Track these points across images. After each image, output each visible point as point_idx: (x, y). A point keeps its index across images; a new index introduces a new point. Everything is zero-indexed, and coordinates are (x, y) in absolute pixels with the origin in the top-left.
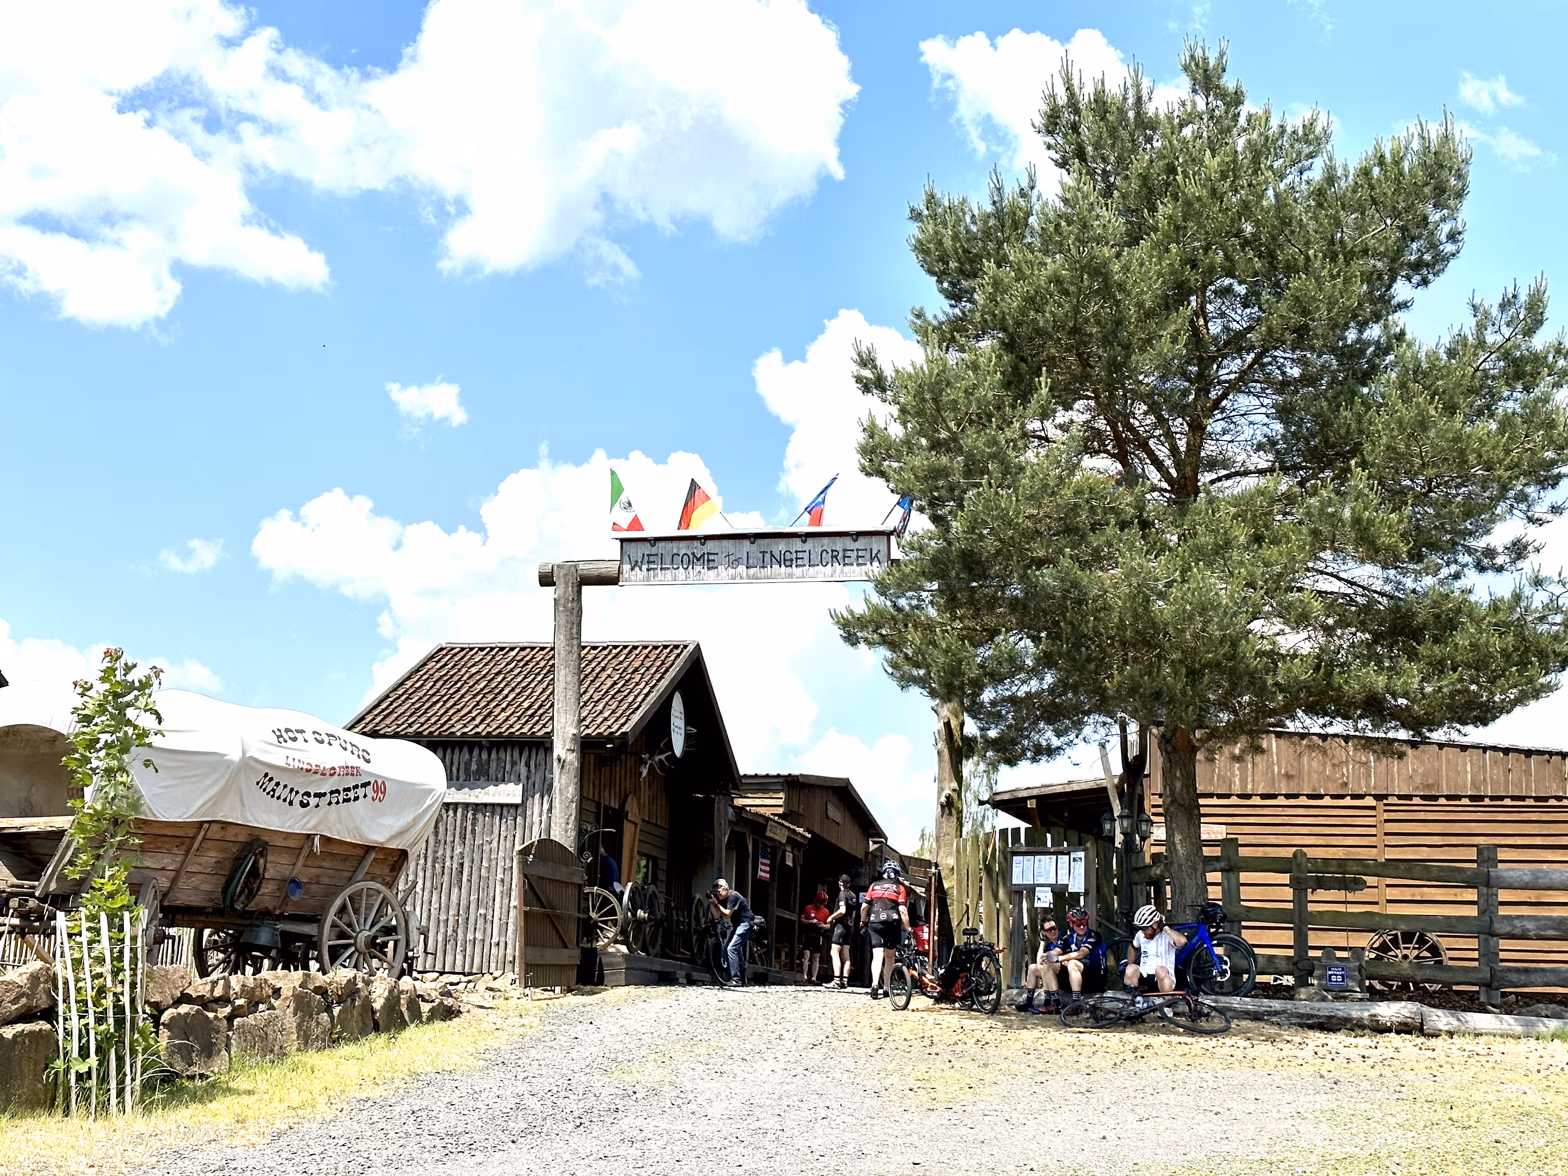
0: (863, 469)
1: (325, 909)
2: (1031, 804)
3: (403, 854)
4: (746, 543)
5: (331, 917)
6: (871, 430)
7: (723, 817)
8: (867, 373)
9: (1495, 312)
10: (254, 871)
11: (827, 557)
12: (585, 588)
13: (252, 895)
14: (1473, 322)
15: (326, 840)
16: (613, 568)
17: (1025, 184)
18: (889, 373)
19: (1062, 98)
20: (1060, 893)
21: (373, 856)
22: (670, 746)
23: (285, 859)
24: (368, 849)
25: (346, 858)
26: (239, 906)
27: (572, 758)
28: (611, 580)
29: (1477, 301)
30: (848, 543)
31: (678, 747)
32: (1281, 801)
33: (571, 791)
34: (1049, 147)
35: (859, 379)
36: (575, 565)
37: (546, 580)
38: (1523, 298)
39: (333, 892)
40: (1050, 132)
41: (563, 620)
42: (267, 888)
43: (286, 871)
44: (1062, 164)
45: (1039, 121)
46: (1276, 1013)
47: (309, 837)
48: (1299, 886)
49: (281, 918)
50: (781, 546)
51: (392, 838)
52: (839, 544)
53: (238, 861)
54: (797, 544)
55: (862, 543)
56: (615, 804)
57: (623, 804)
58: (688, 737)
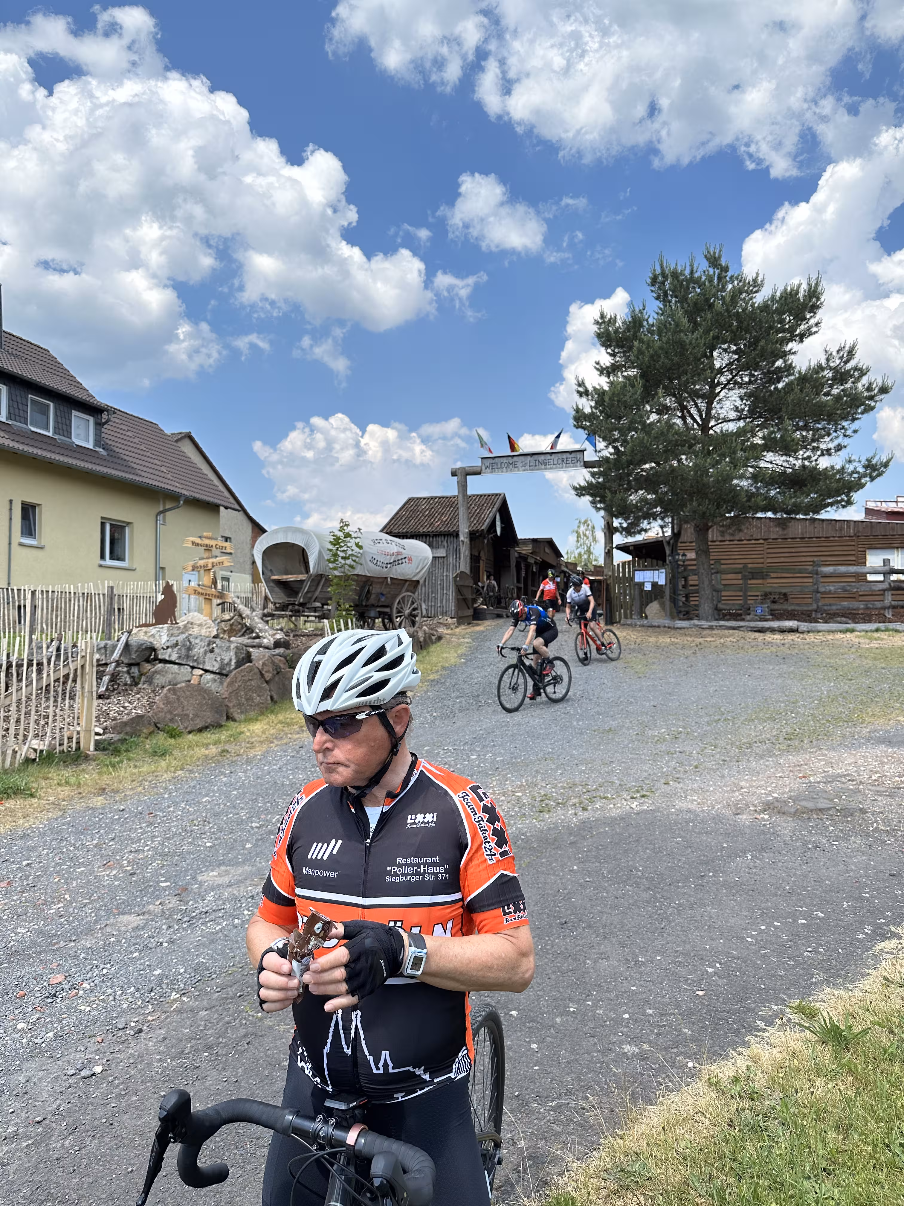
0: (575, 426)
1: (393, 604)
2: (631, 548)
3: (418, 582)
4: (529, 457)
5: (396, 605)
6: (578, 410)
7: (514, 556)
8: (581, 389)
9: (834, 353)
10: (368, 591)
11: (560, 461)
12: (468, 477)
13: (368, 599)
14: (825, 357)
15: (391, 578)
16: (479, 469)
17: (641, 308)
18: (590, 389)
19: (658, 271)
20: (654, 585)
21: (407, 583)
22: (495, 531)
23: (378, 586)
24: (406, 581)
25: (398, 584)
26: (364, 604)
27: (467, 541)
28: (479, 473)
29: (828, 349)
30: (568, 455)
31: (499, 533)
32: (727, 543)
33: (467, 553)
34: (652, 291)
35: (578, 392)
36: (464, 468)
37: (454, 474)
38: (847, 348)
39: (395, 597)
40: (653, 285)
41: (461, 489)
42: (373, 596)
43: (379, 591)
44: (657, 298)
45: (649, 281)
46: (742, 627)
47: (386, 578)
48: (745, 578)
49: (378, 606)
50: (542, 458)
51: (414, 576)
52: (565, 456)
53: (362, 588)
54: (549, 457)
55: (573, 455)
56: (477, 554)
57: (479, 553)
58: (502, 528)
